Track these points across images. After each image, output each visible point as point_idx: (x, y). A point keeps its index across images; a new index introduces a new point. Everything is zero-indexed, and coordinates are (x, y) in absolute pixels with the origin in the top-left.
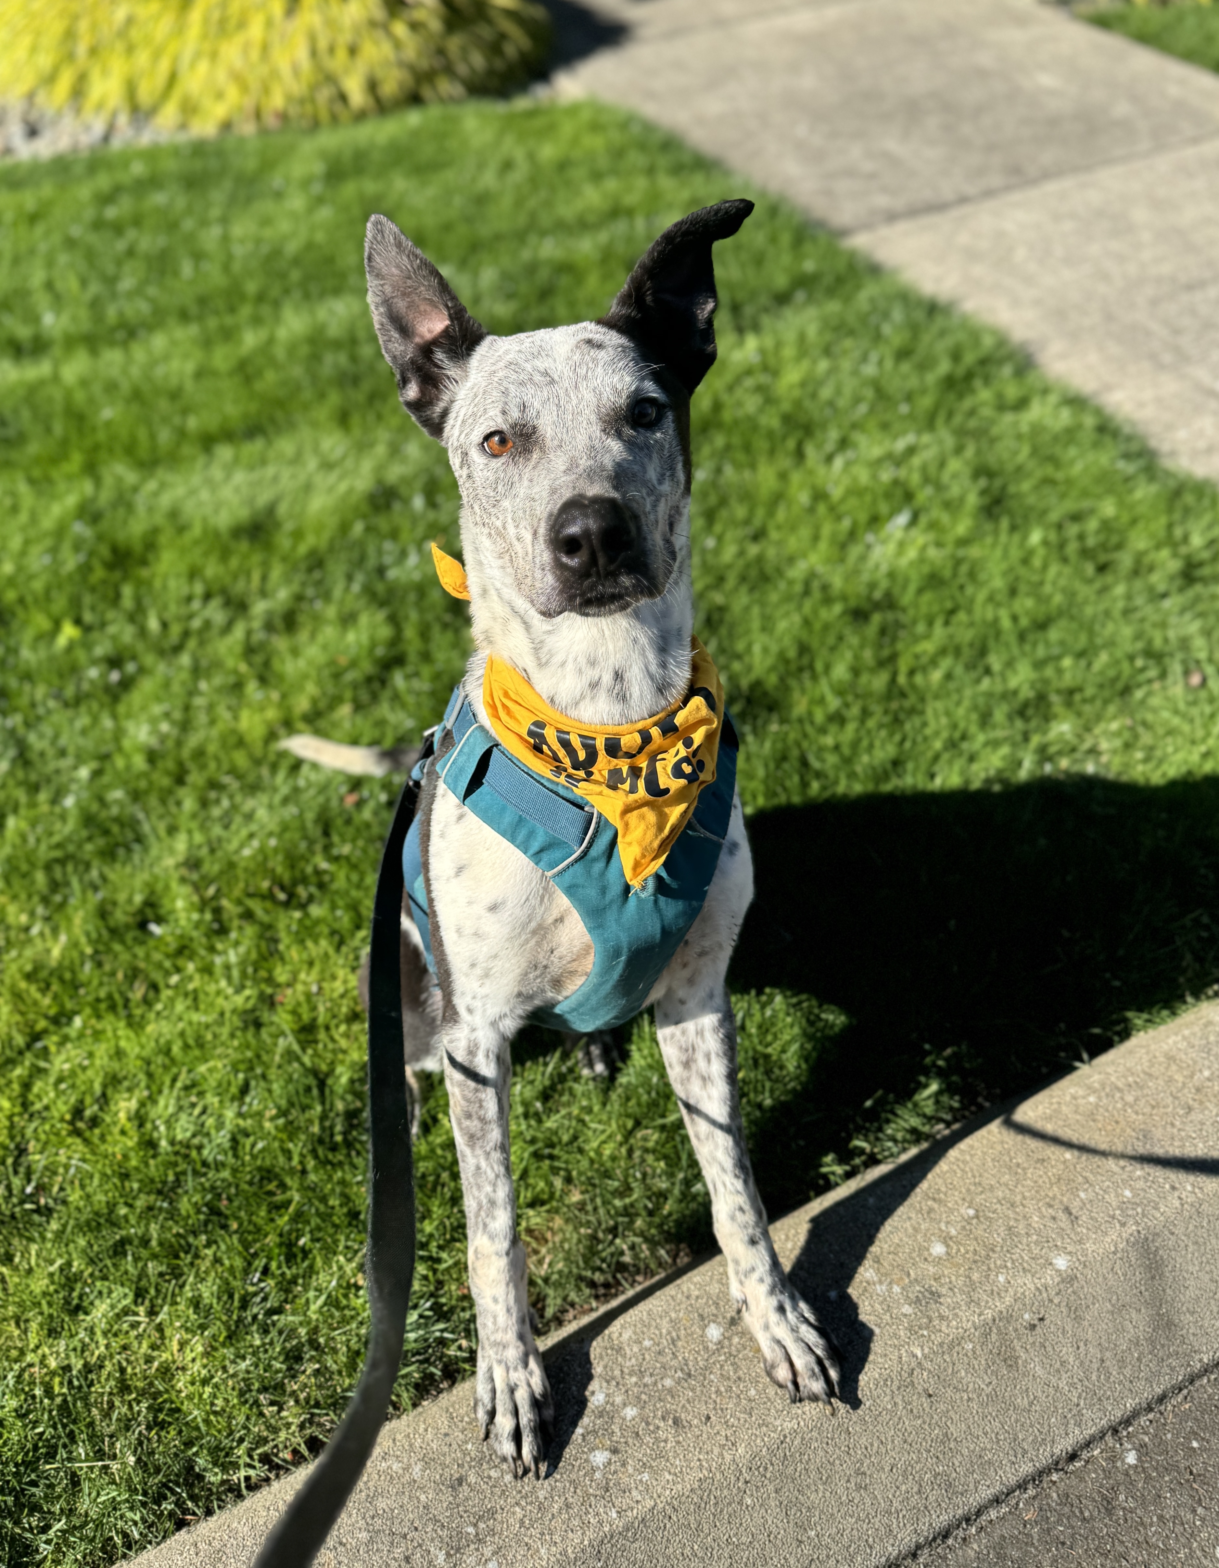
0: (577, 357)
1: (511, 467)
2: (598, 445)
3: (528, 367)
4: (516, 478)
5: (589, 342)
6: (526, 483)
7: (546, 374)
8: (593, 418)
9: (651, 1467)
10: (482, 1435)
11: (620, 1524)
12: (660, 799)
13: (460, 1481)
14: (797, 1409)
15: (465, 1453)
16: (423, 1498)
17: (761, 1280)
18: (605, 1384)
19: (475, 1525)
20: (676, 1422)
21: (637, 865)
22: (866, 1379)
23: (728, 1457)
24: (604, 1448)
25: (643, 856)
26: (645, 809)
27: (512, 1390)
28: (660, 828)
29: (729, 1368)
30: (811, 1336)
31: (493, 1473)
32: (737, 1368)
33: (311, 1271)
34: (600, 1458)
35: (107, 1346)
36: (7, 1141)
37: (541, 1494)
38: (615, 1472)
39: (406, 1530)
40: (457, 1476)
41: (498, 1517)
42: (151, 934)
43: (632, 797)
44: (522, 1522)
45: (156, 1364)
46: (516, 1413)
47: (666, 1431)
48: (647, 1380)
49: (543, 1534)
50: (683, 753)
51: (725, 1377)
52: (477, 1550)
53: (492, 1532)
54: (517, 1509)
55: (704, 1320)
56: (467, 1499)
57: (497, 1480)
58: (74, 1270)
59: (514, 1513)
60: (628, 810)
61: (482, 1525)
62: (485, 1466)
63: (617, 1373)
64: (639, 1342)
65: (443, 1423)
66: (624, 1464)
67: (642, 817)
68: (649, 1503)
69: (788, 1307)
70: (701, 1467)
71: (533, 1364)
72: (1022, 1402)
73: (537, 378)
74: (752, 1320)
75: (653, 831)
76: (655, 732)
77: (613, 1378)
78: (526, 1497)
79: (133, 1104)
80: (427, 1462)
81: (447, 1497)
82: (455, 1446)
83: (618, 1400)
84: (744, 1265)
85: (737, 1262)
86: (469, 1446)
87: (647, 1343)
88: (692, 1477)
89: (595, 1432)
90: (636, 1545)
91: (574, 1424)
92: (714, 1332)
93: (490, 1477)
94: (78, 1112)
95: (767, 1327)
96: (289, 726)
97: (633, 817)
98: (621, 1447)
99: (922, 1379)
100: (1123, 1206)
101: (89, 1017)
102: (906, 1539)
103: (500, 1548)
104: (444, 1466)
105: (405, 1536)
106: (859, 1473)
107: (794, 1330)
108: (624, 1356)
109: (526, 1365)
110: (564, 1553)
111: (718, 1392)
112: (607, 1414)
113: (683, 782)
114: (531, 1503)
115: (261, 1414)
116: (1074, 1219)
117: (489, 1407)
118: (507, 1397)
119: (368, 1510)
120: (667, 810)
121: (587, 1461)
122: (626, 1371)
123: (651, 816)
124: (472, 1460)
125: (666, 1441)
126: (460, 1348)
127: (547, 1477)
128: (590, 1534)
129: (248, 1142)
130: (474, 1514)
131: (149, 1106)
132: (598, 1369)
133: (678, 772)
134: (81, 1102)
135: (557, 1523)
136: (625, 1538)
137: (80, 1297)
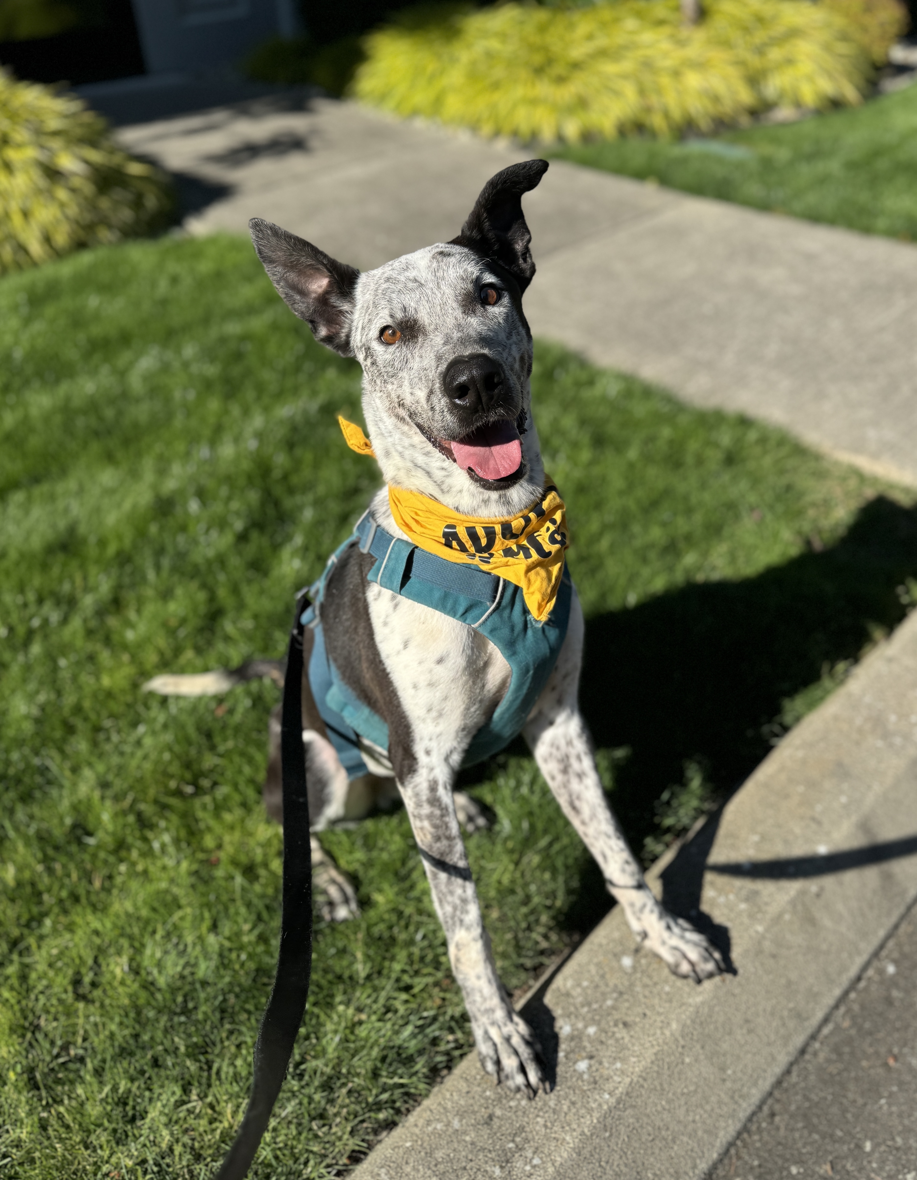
0: (435, 265)
1: (404, 349)
2: (463, 322)
3: (402, 278)
4: (409, 356)
5: (441, 253)
6: (418, 359)
7: (415, 280)
8: (455, 305)
9: (619, 1058)
10: (495, 1081)
11: (613, 1101)
12: (547, 559)
13: (491, 1117)
14: (700, 989)
15: (487, 1099)
16: (468, 1138)
17: (652, 911)
18: (567, 1019)
19: (513, 1141)
20: (625, 1024)
21: (540, 607)
22: (736, 954)
23: (667, 1033)
24: (583, 1059)
25: (543, 600)
26: (538, 568)
27: (508, 1039)
28: (550, 580)
29: (646, 980)
30: (694, 937)
31: (513, 1104)
32: (650, 977)
33: (320, 1025)
34: (582, 1065)
35: (172, 1134)
36: (22, 1021)
37: (552, 1104)
38: (597, 1070)
39: (464, 1164)
40: (486, 1116)
41: (527, 1129)
42: (87, 845)
43: (530, 560)
44: (546, 1126)
45: (218, 1132)
46: (516, 1053)
47: (621, 1033)
48: (595, 1006)
49: (563, 1127)
50: (552, 528)
51: (645, 986)
52: (521, 1156)
53: (527, 1140)
54: (539, 1119)
55: (617, 956)
56: (500, 1127)
57: (517, 1107)
58: (121, 1091)
59: (537, 1123)
60: (529, 569)
61: (518, 1139)
62: (504, 1101)
63: (572, 1009)
64: (579, 985)
65: (463, 1086)
66: (601, 1063)
67: (538, 574)
68: (627, 1080)
69: (672, 924)
70: (653, 1046)
71: (516, 1019)
72: (824, 947)
73: (411, 285)
74: (652, 944)
75: (545, 584)
76: (532, 515)
77: (571, 1013)
78: (541, 1109)
79: (124, 960)
80: (461, 1114)
81: (485, 1132)
82: (477, 1097)
83: (580, 1025)
84: (638, 904)
85: (632, 905)
86: (488, 1093)
87: (585, 984)
88: (649, 1054)
89: (573, 1051)
90: (627, 1113)
91: (555, 1051)
92: (627, 961)
93: (511, 1107)
94: (77, 982)
95: (664, 943)
96: (146, 675)
97: (532, 574)
98: (595, 1053)
99: (767, 945)
100: (845, 807)
101: (58, 915)
102: (783, 1059)
103: (537, 1148)
104: (474, 1112)
105: (465, 1168)
106: (747, 1021)
107: (682, 937)
108: (573, 997)
109: (511, 1020)
110: (583, 1133)
111: (645, 997)
112: (576, 1037)
113: (558, 546)
114: (547, 1112)
115: (316, 1136)
116: (819, 823)
117: (495, 1057)
118: (506, 1046)
119: (430, 1162)
120: (550, 568)
121: (575, 1071)
122: (578, 1006)
123: (542, 573)
124: (493, 1101)
125: (623, 1038)
126: (448, 1042)
127: (552, 1089)
128: (596, 1115)
129: (234, 956)
130: (510, 1134)
131: (138, 958)
132: (557, 1012)
133: (553, 540)
134: (78, 973)
135: (570, 1117)
136: (619, 1110)
137: (134, 1108)
